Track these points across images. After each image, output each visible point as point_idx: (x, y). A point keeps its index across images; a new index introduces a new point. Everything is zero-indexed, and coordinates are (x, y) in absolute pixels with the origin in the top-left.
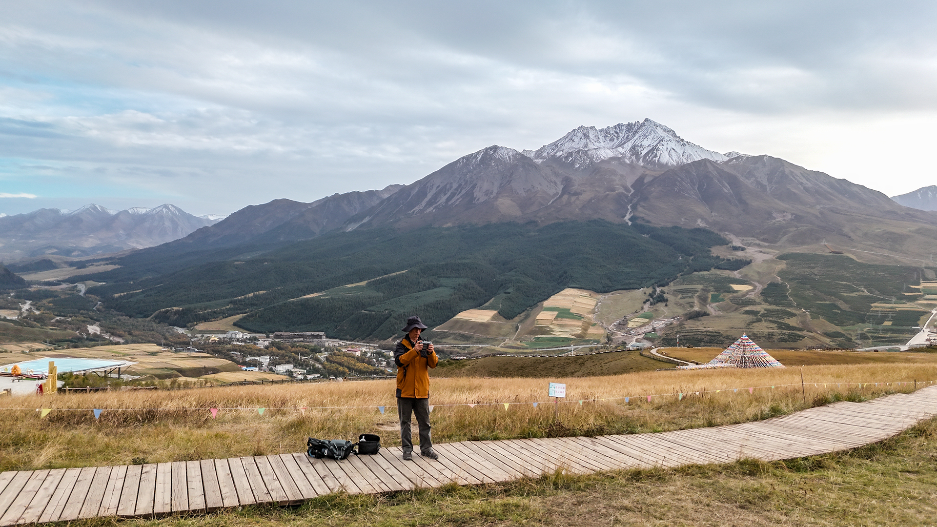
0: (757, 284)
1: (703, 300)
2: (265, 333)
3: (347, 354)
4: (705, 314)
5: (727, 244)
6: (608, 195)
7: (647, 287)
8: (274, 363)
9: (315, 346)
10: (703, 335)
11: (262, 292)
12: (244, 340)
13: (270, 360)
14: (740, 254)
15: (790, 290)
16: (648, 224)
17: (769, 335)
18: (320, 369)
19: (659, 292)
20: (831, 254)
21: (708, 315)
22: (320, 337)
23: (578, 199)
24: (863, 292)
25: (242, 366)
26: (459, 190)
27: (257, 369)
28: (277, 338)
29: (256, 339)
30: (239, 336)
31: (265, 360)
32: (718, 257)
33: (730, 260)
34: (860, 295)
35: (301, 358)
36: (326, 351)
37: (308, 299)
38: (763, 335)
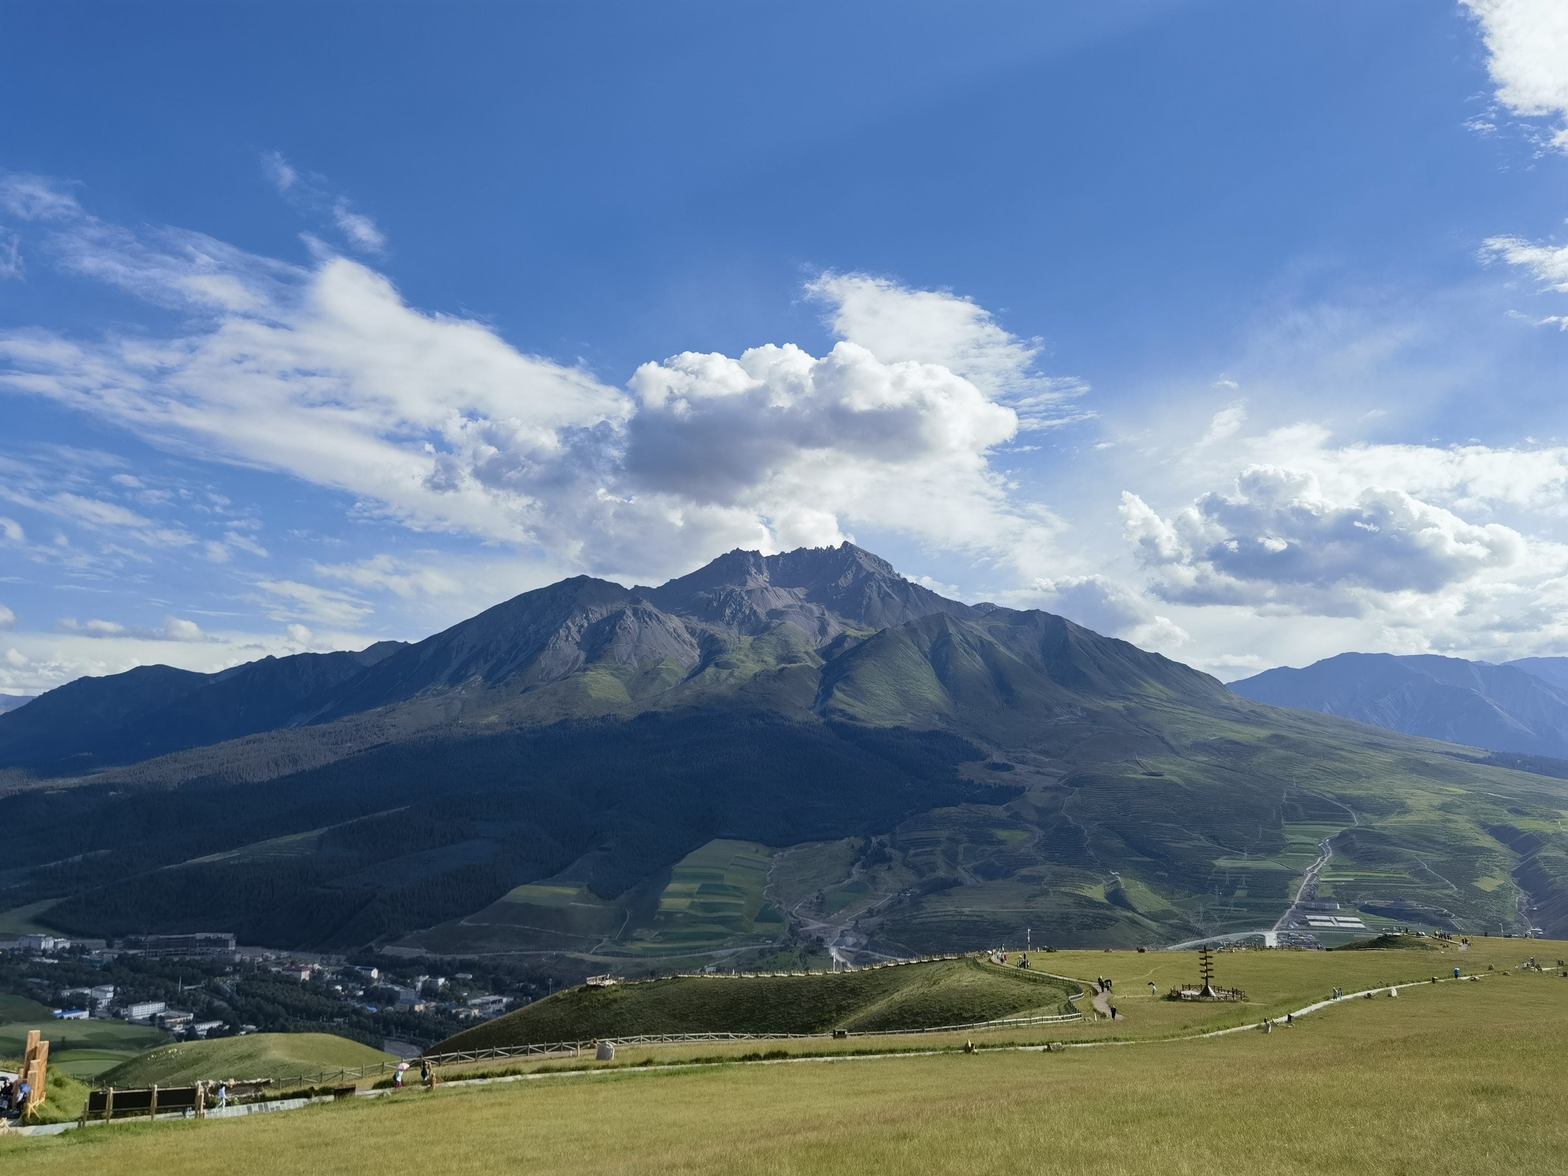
0: (1036, 829)
1: (952, 858)
2: (104, 937)
3: (282, 976)
4: (956, 883)
5: (983, 759)
6: (783, 669)
7: (856, 836)
8: (124, 1000)
9: (213, 961)
10: (954, 921)
11: (102, 852)
12: (59, 951)
13: (114, 995)
14: (1005, 776)
15: (1089, 838)
16: (853, 722)
17: (1063, 918)
18: (225, 1009)
19: (876, 845)
20: (1147, 777)
21: (961, 884)
22: (225, 943)
23: (731, 674)
24: (1200, 840)
25: (52, 1009)
26: (514, 653)
27: (85, 1015)
28: (131, 948)
29: (83, 950)
30: (48, 944)
31: (106, 995)
32: (970, 782)
33: (990, 787)
34: (1195, 846)
35: (182, 988)
36: (235, 971)
37: (201, 866)
38: (1053, 919)
